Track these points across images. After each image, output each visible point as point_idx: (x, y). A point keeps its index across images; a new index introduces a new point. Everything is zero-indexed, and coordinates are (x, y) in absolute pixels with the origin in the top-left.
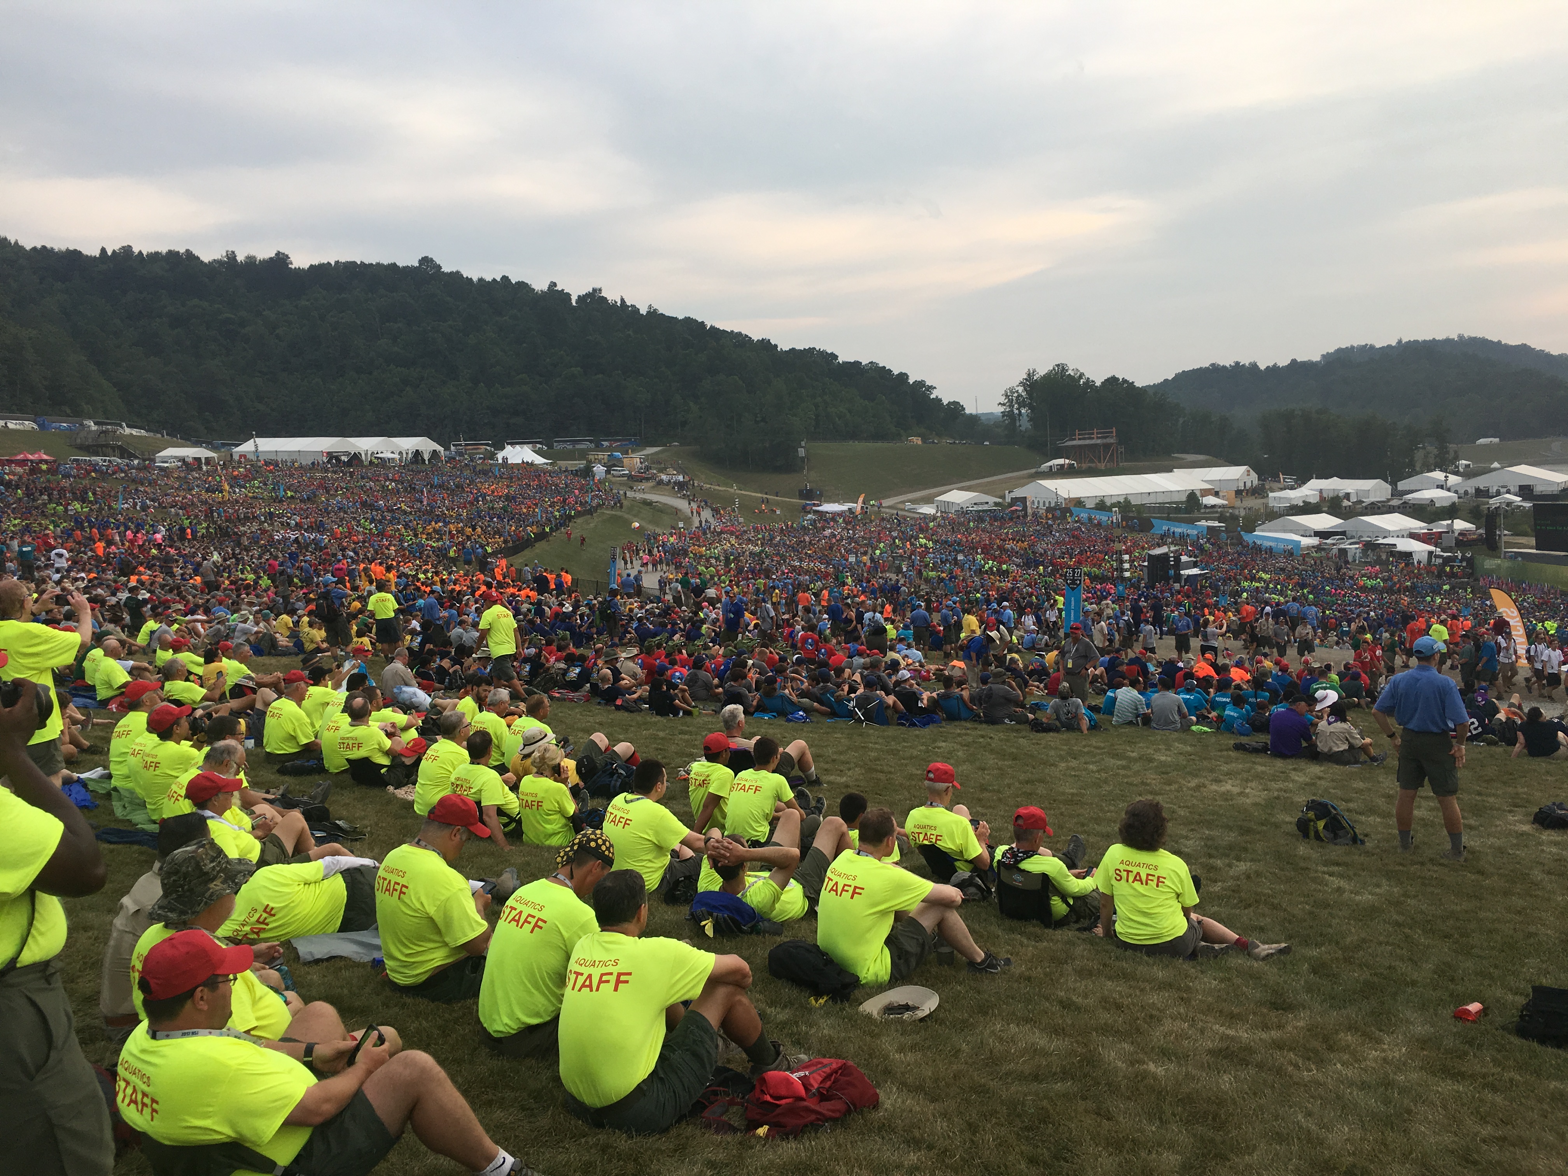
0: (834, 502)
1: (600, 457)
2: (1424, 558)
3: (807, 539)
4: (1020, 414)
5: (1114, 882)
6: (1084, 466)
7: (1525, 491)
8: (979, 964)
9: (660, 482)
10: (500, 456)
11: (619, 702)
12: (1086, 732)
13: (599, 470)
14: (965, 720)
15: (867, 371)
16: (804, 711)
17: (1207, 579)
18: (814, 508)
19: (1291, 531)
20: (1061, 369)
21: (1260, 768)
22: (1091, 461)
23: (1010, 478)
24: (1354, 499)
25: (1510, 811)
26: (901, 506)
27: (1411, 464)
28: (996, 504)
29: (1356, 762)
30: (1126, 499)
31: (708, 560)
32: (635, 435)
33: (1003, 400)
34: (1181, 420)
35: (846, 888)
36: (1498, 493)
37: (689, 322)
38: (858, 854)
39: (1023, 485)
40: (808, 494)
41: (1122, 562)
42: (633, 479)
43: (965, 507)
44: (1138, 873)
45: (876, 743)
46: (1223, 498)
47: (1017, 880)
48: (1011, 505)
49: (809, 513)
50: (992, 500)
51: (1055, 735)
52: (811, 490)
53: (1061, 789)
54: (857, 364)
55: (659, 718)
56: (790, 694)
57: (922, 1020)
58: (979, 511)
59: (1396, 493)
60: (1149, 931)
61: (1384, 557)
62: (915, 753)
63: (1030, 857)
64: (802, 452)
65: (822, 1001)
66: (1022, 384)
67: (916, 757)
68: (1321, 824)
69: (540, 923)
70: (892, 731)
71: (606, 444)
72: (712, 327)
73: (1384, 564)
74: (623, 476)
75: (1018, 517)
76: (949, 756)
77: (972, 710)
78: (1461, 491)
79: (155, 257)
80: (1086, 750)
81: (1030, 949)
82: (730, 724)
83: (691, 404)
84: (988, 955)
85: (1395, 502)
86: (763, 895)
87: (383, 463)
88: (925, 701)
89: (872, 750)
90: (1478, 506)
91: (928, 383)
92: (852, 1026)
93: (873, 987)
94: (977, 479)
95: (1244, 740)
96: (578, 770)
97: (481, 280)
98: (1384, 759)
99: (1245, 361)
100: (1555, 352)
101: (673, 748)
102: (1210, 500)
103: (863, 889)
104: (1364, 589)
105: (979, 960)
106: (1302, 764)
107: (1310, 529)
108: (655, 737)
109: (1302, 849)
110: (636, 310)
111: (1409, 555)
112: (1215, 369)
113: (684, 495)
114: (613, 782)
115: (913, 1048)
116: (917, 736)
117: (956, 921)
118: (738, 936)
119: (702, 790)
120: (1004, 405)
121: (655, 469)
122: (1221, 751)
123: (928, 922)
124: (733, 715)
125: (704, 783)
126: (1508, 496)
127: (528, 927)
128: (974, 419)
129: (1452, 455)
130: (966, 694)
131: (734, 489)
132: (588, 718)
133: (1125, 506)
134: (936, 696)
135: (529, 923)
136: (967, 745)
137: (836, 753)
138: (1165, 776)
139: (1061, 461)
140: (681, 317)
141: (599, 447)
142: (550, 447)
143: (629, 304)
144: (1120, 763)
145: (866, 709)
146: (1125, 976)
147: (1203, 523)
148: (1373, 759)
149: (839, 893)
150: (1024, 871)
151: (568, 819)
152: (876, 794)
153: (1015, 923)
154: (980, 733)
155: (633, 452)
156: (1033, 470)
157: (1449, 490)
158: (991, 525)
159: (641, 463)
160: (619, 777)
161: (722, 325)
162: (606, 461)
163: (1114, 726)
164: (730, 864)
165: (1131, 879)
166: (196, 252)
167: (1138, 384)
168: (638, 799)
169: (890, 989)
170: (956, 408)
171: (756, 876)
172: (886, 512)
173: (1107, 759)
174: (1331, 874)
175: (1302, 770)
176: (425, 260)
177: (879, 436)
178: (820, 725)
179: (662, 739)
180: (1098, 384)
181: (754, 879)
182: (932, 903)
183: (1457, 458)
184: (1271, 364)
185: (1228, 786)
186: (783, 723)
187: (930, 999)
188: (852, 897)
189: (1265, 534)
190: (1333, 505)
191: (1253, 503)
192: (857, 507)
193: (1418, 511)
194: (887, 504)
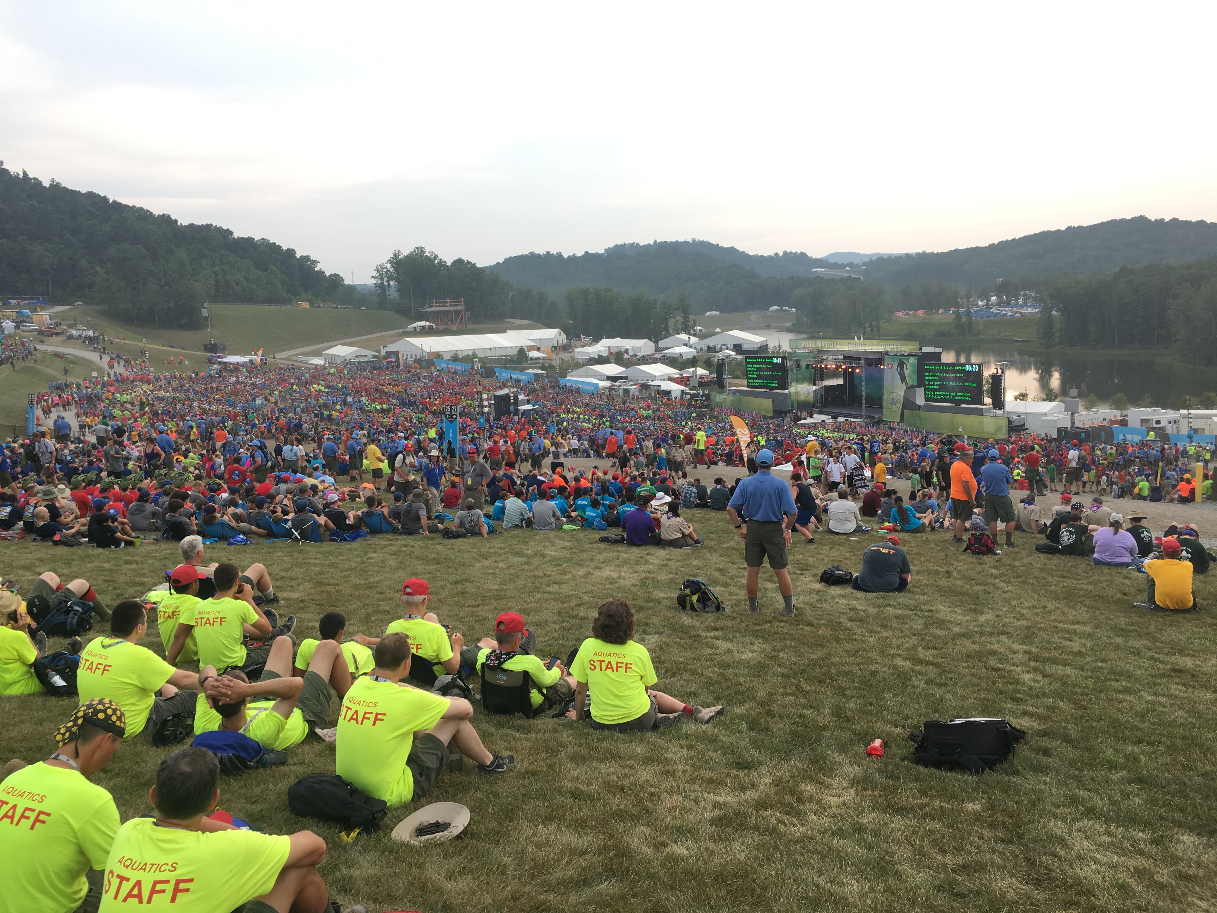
0: (236, 355)
1: (8, 314)
2: (679, 395)
3: (214, 385)
4: (389, 285)
5: (588, 671)
6: (441, 327)
7: (738, 348)
8: (489, 766)
9: (71, 337)
11: (57, 537)
12: (486, 536)
13: (8, 325)
14: (387, 532)
15: (259, 246)
16: (244, 534)
17: (537, 412)
18: (219, 360)
19: (591, 376)
20: (420, 251)
21: (625, 555)
22: (446, 324)
23: (384, 336)
24: (631, 353)
25: (802, 574)
26: (294, 358)
27: (666, 329)
28: (374, 357)
29: (687, 545)
30: (474, 353)
31: (122, 405)
32: (43, 294)
33: (375, 274)
34: (511, 294)
35: (367, 716)
36: (721, 350)
37: (91, 195)
38: (376, 680)
39: (394, 342)
40: (212, 348)
41: (482, 400)
42: (44, 334)
43: (348, 359)
44: (609, 662)
45: (315, 559)
46: (543, 352)
47: (501, 679)
48: (385, 358)
49: (214, 363)
50: (369, 353)
51: (464, 540)
52: (215, 345)
53: (485, 586)
54: (250, 240)
55: (100, 550)
56: (230, 521)
57: (458, 837)
58: (359, 363)
59: (658, 350)
60: (621, 712)
61: (653, 395)
62: (353, 565)
63: (512, 658)
64: (205, 312)
65: (353, 835)
66: (390, 261)
67: (355, 568)
68: (695, 598)
69: (42, 817)
70: (327, 546)
71: (13, 302)
72: (115, 202)
73: (654, 399)
74: (33, 331)
75: (393, 367)
76: (382, 565)
77: (391, 524)
78: (699, 348)
80: (492, 550)
81: (524, 742)
82: (189, 554)
83: (98, 269)
84: (496, 756)
85: (658, 356)
86: (267, 728)
88: (352, 519)
89: (315, 565)
90: (709, 359)
91: (313, 258)
92: (396, 859)
93: (398, 808)
94: (357, 336)
95: (604, 534)
96: (30, 611)
98: (703, 541)
99: (554, 251)
100: (751, 254)
101: (122, 578)
102: (534, 354)
103: (385, 714)
104: (642, 417)
105: (488, 763)
106: (652, 550)
107: (604, 375)
108: (103, 570)
109: (686, 619)
110: (38, 183)
111: (669, 393)
113: (95, 348)
114: (69, 620)
115: (463, 872)
116: (350, 550)
117: (469, 731)
118: (243, 772)
119: (171, 622)
120: (376, 278)
121: (65, 325)
122: (591, 544)
123: (445, 737)
124: (192, 546)
125: (174, 615)
126: (727, 351)
127: (26, 824)
128: (351, 289)
129: (692, 323)
130: (386, 511)
131: (144, 343)
132: (26, 556)
134: (360, 514)
135: (28, 818)
136: (395, 554)
137: (282, 570)
138: (560, 568)
139: (423, 323)
140: (83, 191)
141: (6, 305)
143: (31, 176)
144: (521, 559)
145: (302, 529)
146: (613, 757)
147: (530, 371)
148: (697, 542)
149: (360, 721)
150: (507, 670)
151: (30, 666)
152: (331, 606)
153: (503, 718)
154: (402, 543)
155: (41, 309)
156: (401, 330)
157: (691, 347)
158: (371, 373)
159: (51, 319)
160: (75, 614)
161: (124, 201)
162: (14, 317)
163: (505, 530)
164: (232, 702)
165: (604, 667)
167: (479, 265)
168: (117, 643)
169: (415, 810)
170: (336, 280)
171: (255, 708)
172: (284, 364)
173: (510, 557)
174: (717, 638)
175: (653, 554)
177: (272, 300)
178: (260, 546)
179: (109, 570)
180: (449, 264)
181: (255, 712)
182: (449, 718)
183: (695, 325)
184: (571, 254)
185: (607, 572)
186: (226, 546)
187: (459, 813)
188: (374, 724)
189: (574, 378)
190: (618, 357)
191: (565, 356)
192: (257, 359)
193: (673, 362)
194: (282, 357)
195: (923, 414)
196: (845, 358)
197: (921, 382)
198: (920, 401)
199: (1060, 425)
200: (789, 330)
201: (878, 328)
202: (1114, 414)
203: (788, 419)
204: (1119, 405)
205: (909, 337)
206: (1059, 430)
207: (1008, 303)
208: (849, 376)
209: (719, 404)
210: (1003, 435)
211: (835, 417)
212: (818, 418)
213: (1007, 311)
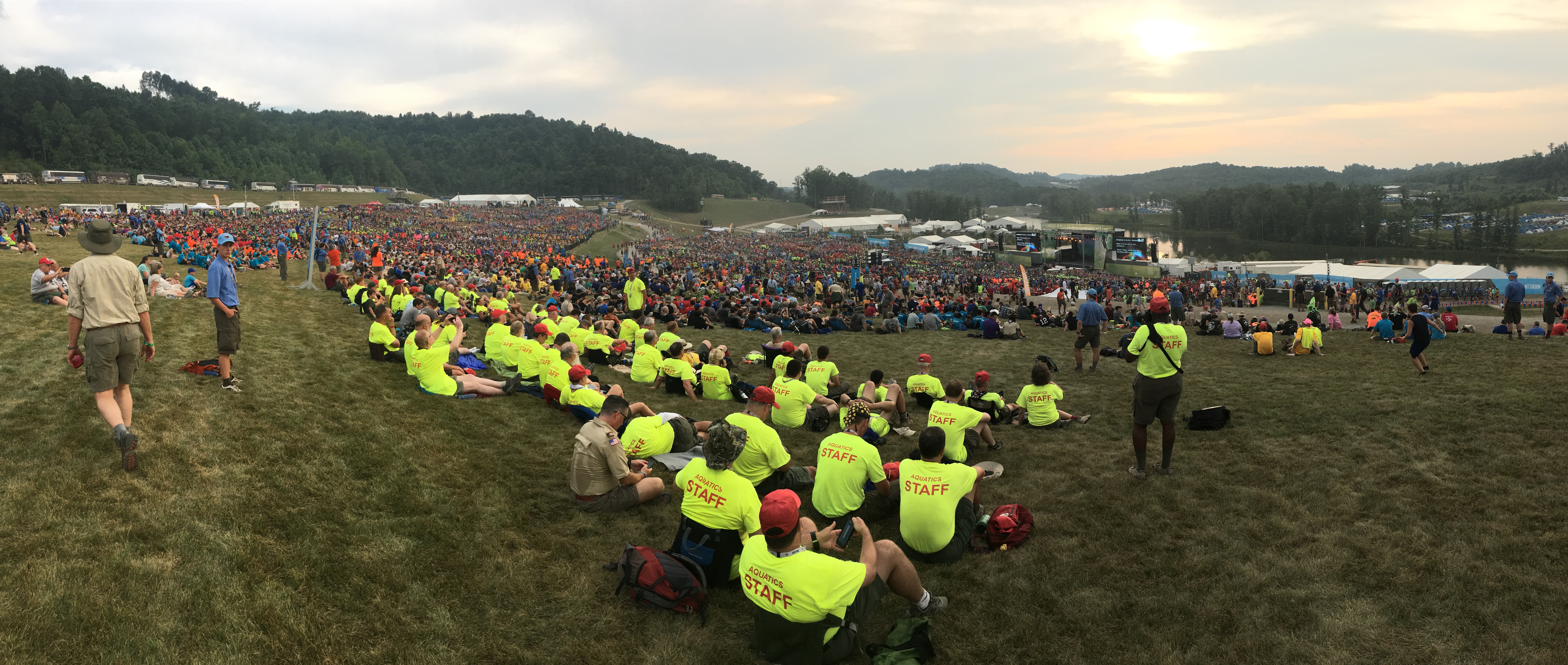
0: (718, 227)
1: (605, 204)
2: (977, 253)
4: (802, 188)
6: (832, 213)
7: (1009, 227)
9: (633, 217)
10: (560, 203)
13: (605, 210)
18: (709, 229)
19: (923, 242)
20: (821, 168)
22: (835, 211)
23: (799, 217)
24: (946, 229)
26: (750, 229)
27: (968, 215)
28: (794, 229)
30: (851, 228)
32: (620, 194)
33: (794, 181)
34: (873, 193)
35: (946, 419)
36: (1000, 228)
37: (646, 140)
39: (805, 221)
40: (704, 223)
42: (621, 215)
43: (779, 230)
44: (1039, 397)
46: (893, 228)
48: (800, 230)
49: (707, 231)
50: (791, 227)
52: (707, 221)
54: (726, 162)
58: (786, 232)
59: (963, 227)
60: (1045, 420)
61: (961, 253)
63: (985, 394)
64: (702, 203)
66: (803, 174)
69: (853, 457)
71: (607, 198)
73: (962, 256)
74: (616, 213)
75: (805, 236)
78: (987, 227)
79: (420, 116)
83: (647, 179)
85: (963, 231)
87: (510, 206)
90: (993, 233)
91: (760, 172)
94: (784, 218)
97: (552, 120)
99: (898, 168)
102: (888, 229)
103: (955, 419)
107: (930, 241)
110: (621, 134)
111: (970, 252)
112: (886, 171)
113: (646, 223)
117: (987, 428)
120: (795, 183)
121: (631, 210)
123: (979, 431)
126: (1003, 229)
128: (781, 190)
129: (982, 211)
133: (851, 231)
135: (846, 458)
139: (821, 210)
140: (642, 138)
141: (603, 199)
142: (581, 199)
143: (618, 131)
147: (887, 239)
149: (942, 423)
150: (984, 401)
151: (728, 386)
155: (620, 202)
156: (809, 214)
157: (982, 226)
158: (793, 239)
159: (624, 207)
162: (608, 206)
166: (436, 113)
167: (855, 176)
170: (773, 185)
172: (745, 232)
176: (528, 112)
177: (738, 196)
180: (837, 175)
183: (984, 213)
188: (950, 424)
189: (913, 244)
190: (939, 232)
191: (906, 230)
192: (729, 229)
193: (972, 234)
194: (741, 228)
195: (1116, 265)
196: (1073, 234)
197: (1115, 248)
198: (1114, 258)
199: (1186, 271)
200: (1038, 217)
201: (1088, 217)
202: (1211, 265)
203: (1041, 268)
204: (1212, 260)
205: (1106, 222)
206: (1186, 273)
207: (1156, 206)
208: (1074, 244)
209: (1000, 259)
210: (1158, 276)
211: (1067, 267)
212: (1058, 268)
213: (1155, 209)
